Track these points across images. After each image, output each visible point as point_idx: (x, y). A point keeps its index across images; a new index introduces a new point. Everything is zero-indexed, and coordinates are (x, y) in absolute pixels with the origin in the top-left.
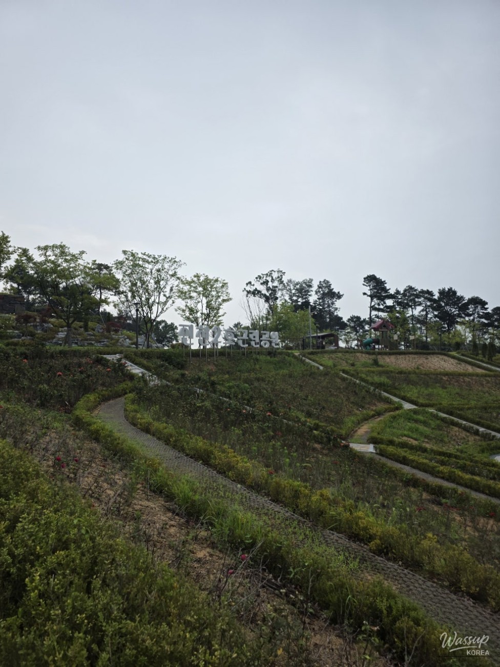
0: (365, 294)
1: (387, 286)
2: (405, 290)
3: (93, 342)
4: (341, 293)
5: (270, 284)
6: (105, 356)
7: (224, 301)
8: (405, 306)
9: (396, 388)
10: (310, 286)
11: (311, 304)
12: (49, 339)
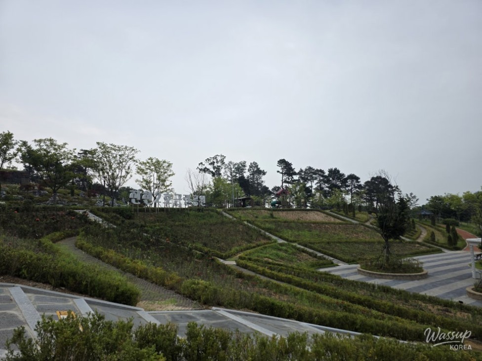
0: (278, 172)
1: (293, 167)
2: (306, 170)
3: (76, 203)
4: (265, 171)
5: (216, 165)
6: (75, 211)
7: (170, 175)
8: (306, 180)
9: (278, 231)
10: (245, 166)
11: (246, 178)
12: (44, 201)
